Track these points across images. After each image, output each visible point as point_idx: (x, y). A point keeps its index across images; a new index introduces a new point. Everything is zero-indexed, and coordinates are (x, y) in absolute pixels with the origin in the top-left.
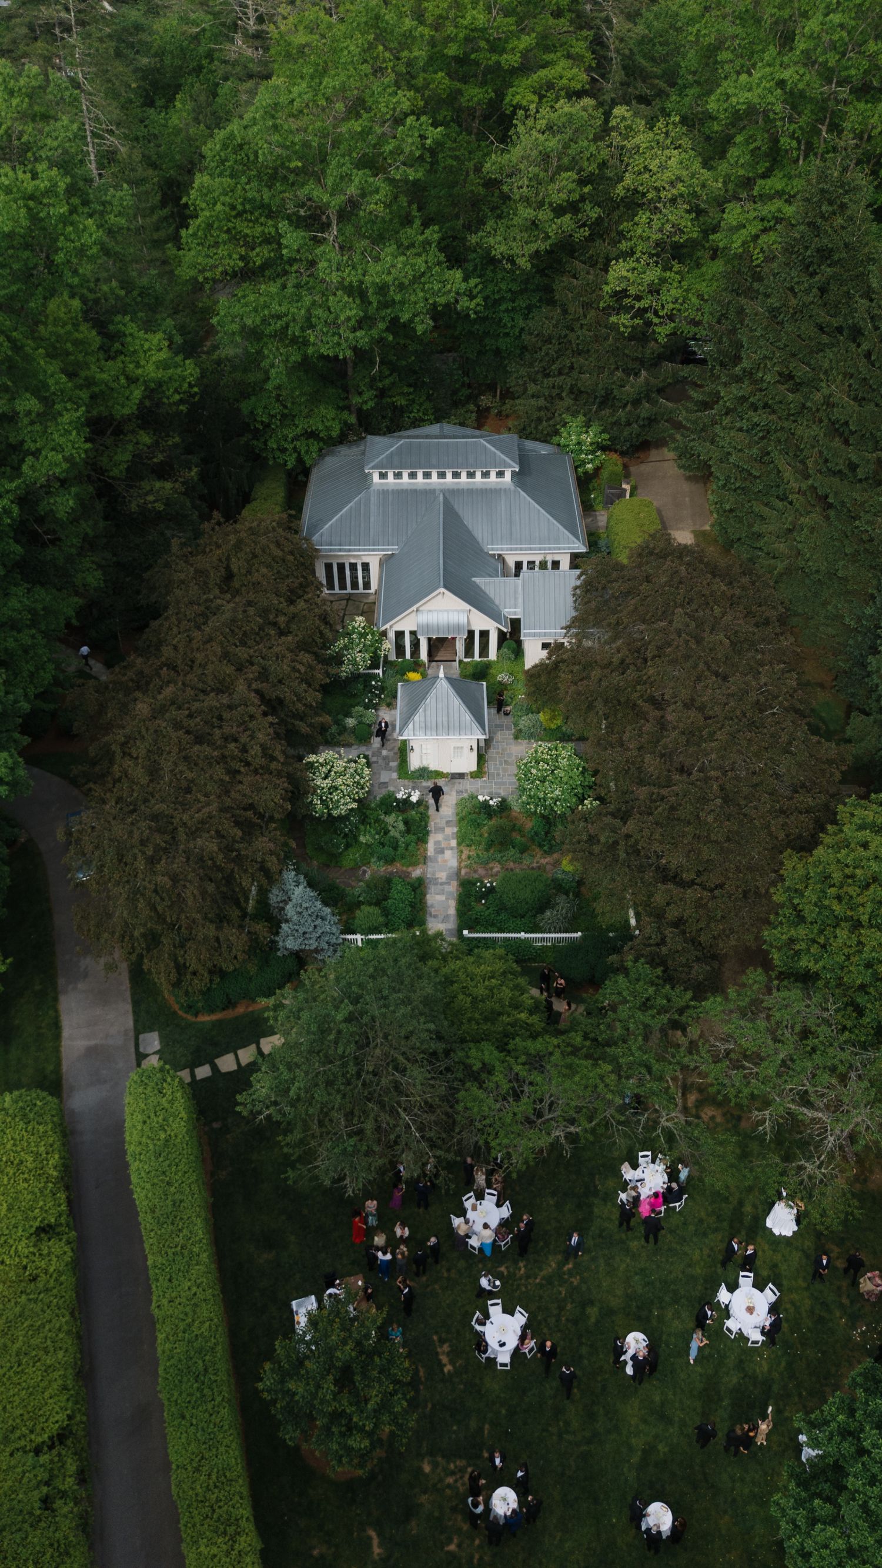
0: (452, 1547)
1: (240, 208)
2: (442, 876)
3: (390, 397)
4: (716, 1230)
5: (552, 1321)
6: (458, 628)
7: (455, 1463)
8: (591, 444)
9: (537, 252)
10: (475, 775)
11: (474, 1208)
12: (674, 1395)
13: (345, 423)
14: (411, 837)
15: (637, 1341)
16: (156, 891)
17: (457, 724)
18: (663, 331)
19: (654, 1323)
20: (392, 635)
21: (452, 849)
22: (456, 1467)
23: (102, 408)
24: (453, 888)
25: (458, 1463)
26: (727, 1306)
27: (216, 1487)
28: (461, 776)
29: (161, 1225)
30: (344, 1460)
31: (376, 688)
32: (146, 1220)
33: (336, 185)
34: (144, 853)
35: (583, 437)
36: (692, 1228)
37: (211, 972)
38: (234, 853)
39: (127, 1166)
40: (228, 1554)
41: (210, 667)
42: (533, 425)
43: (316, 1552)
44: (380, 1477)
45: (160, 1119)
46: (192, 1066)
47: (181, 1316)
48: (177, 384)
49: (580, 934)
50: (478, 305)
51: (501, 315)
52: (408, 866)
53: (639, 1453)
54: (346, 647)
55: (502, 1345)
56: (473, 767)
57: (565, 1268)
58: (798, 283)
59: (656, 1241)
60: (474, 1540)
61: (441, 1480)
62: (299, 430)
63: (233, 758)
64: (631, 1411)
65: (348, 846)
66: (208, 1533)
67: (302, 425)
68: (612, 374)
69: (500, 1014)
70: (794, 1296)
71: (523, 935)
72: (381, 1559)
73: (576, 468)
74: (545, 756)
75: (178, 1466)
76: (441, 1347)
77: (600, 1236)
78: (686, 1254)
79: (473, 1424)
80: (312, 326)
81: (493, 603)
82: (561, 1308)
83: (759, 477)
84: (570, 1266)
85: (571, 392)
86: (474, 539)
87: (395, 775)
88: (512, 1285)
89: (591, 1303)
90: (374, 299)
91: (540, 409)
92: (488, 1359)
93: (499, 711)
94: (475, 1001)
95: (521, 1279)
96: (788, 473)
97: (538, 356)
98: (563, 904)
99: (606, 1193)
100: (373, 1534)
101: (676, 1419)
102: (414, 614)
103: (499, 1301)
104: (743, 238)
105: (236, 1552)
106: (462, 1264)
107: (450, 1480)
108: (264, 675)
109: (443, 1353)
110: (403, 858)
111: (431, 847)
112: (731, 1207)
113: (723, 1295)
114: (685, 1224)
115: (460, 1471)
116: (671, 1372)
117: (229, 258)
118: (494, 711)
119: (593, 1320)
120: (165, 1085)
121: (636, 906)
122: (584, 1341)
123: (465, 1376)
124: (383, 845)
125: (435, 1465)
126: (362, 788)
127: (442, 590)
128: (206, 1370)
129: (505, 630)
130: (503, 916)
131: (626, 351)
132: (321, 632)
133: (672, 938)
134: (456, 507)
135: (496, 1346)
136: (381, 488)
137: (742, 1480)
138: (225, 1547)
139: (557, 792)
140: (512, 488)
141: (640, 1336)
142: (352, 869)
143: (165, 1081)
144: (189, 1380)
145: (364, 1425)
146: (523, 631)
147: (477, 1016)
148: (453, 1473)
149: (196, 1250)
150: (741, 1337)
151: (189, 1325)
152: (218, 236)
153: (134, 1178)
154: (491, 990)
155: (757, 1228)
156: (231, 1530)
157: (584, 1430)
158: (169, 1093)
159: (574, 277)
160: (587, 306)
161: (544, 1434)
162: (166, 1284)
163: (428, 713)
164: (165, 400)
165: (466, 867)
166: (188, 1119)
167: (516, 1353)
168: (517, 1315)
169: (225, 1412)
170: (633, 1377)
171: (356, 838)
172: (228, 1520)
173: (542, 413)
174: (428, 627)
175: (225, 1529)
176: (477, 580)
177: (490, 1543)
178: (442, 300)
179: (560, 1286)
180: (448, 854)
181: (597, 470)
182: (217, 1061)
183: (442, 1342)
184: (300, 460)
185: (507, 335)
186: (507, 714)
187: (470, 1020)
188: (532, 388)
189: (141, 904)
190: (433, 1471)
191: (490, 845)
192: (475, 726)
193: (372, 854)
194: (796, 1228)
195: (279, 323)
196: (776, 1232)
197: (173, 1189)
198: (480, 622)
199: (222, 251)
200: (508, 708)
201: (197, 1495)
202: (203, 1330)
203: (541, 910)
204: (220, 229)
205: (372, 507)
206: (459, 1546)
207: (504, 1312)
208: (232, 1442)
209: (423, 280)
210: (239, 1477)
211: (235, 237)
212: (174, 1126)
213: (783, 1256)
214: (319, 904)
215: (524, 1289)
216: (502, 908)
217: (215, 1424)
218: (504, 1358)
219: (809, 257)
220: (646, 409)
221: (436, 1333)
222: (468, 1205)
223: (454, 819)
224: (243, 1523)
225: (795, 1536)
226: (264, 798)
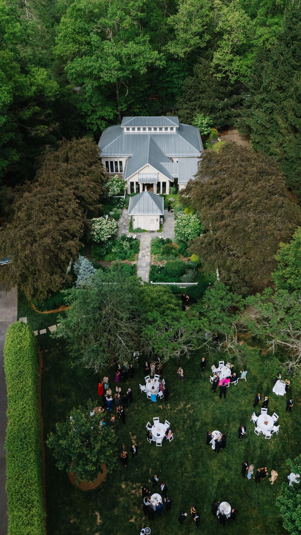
0: (133, 520)
1: (77, 30)
2: (144, 265)
3: (133, 109)
4: (251, 393)
5: (181, 427)
6: (154, 180)
7: (136, 484)
8: (206, 124)
9: (186, 52)
10: (158, 231)
11: (149, 382)
12: (233, 458)
13: (115, 114)
14: (133, 251)
15: (217, 434)
16: (25, 257)
17: (151, 209)
18: (233, 79)
19: (225, 428)
20: (129, 184)
21: (148, 256)
22: (136, 486)
23: (20, 93)
24: (148, 269)
25: (137, 484)
26: (256, 422)
27: (24, 486)
28: (153, 232)
29: (14, 380)
30: (83, 476)
31: (122, 202)
32: (8, 378)
33: (111, 17)
34: (21, 243)
35: (204, 121)
36: (241, 392)
37: (47, 292)
38: (59, 246)
39: (3, 358)
40: (26, 516)
41: (56, 185)
42: (185, 120)
43: (72, 521)
44: (103, 490)
45: (18, 340)
46: (39, 329)
47: (18, 415)
48: (50, 89)
49: (197, 283)
50: (163, 63)
51: (174, 80)
52: (131, 261)
53: (217, 482)
54: (110, 185)
55: (159, 435)
56: (158, 228)
57: (187, 407)
58: (284, 51)
59: (225, 397)
60: (142, 518)
61: (129, 491)
62: (98, 116)
63: (62, 214)
64: (214, 464)
65: (107, 253)
66: (18, 506)
67: (99, 113)
68: (215, 99)
69: (162, 304)
70: (285, 419)
71: (174, 283)
72: (101, 525)
73: (201, 133)
74: (185, 218)
75: (9, 478)
76: (133, 437)
77: (202, 394)
78: (238, 402)
79: (145, 468)
80: (102, 71)
81: (168, 172)
82: (185, 422)
83: (269, 128)
84: (189, 406)
85: (199, 107)
86: (162, 152)
87: (128, 231)
88: (164, 413)
89: (198, 420)
90: (125, 61)
91: (188, 113)
92: (152, 441)
93: (169, 211)
94: (152, 299)
95: (168, 410)
96: (280, 122)
97: (187, 94)
98: (190, 273)
99: (205, 378)
100: (98, 514)
101: (234, 468)
102: (137, 174)
103: (158, 418)
104: (263, 39)
105: (31, 515)
106: (143, 404)
107: (133, 491)
108: (76, 188)
109: (134, 439)
110: (128, 258)
111: (140, 255)
112: (258, 384)
113: (254, 418)
114: (238, 390)
115: (138, 488)
116: (231, 449)
117: (73, 48)
118: (167, 211)
119: (198, 427)
120: (22, 328)
121: (219, 267)
122: (194, 435)
123: (142, 449)
124: (121, 253)
125: (127, 485)
126: (113, 231)
127: (148, 164)
128: (25, 437)
129: (172, 181)
130: (167, 277)
131: (220, 90)
132: (101, 178)
133: (234, 278)
134: (155, 140)
135: (156, 436)
136: (127, 134)
137: (263, 494)
138: (25, 513)
139: (189, 231)
140: (176, 134)
141: (218, 432)
142: (109, 261)
143: (23, 327)
144: (17, 441)
145: (92, 459)
146: (179, 181)
147: (153, 304)
148: (135, 489)
149: (27, 390)
150: (262, 435)
151: (21, 419)
152: (69, 40)
153: (6, 363)
154: (159, 296)
155: (269, 391)
156: (29, 505)
157: (192, 471)
158: (24, 331)
159: (201, 63)
160: (205, 74)
161: (175, 473)
162: (13, 403)
163: (140, 205)
164: (45, 95)
165: (153, 261)
166: (31, 342)
167: (165, 439)
168: (166, 424)
169: (32, 455)
170: (215, 450)
171: (111, 250)
172: (28, 501)
173: (188, 116)
174: (142, 180)
175: (27, 505)
176: (161, 163)
177: (150, 519)
178: (150, 61)
179: (185, 413)
180: (147, 257)
181: (209, 134)
182: (49, 328)
183: (133, 435)
184: (98, 128)
185: (176, 87)
186: (172, 212)
187: (150, 306)
188: (185, 106)
189: (19, 262)
190: (126, 487)
191: (163, 254)
192: (159, 210)
193: (117, 256)
194: (285, 392)
195: (89, 70)
196: (277, 394)
197: (20, 367)
198: (163, 178)
199: (70, 45)
200: (173, 210)
201: (16, 490)
202: (26, 421)
203: (182, 275)
204: (69, 37)
205: (123, 140)
206: (136, 520)
207: (160, 422)
208: (34, 468)
209: (143, 54)
210: (36, 483)
211: (75, 41)
212: (24, 343)
213: (280, 403)
214: (92, 267)
215: (169, 414)
216: (167, 274)
217: (27, 460)
218: (159, 441)
219: (288, 40)
220: (226, 112)
221: (131, 431)
222: (147, 381)
223: (150, 246)
224: (35, 503)
225: (287, 512)
226: (72, 227)
